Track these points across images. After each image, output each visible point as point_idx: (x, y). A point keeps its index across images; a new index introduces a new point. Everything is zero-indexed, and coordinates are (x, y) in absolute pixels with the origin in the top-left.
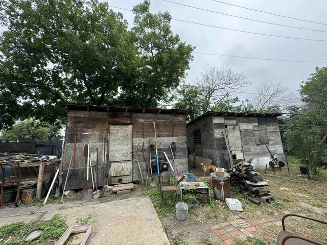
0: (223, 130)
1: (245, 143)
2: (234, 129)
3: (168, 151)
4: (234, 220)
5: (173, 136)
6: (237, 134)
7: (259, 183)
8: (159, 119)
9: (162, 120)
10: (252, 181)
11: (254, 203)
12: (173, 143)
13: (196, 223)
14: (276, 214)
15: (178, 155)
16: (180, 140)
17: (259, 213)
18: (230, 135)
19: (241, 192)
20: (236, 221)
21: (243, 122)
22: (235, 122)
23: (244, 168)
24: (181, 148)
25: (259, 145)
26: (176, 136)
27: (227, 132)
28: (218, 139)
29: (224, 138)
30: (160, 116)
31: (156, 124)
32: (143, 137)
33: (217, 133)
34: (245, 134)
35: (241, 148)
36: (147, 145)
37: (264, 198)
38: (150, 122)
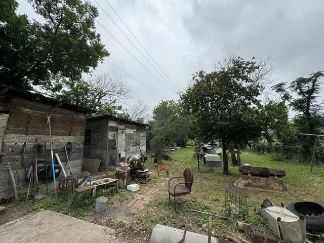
0: (115, 133)
1: (128, 144)
2: (122, 133)
3: (62, 152)
4: (137, 196)
5: (70, 135)
6: (124, 136)
7: (145, 171)
8: (55, 112)
9: (60, 115)
10: (141, 170)
11: (143, 183)
12: (69, 143)
13: (115, 209)
14: (154, 186)
15: (72, 156)
16: (76, 140)
17: (147, 188)
18: (119, 137)
19: (133, 180)
20: (139, 197)
21: (128, 128)
22: (123, 127)
23: (137, 162)
24: (77, 148)
25: (135, 146)
26: (73, 135)
27: (117, 134)
28: (110, 141)
29: (115, 140)
30: (58, 109)
31: (51, 119)
32: (26, 134)
33: (110, 135)
34: (129, 137)
35: (124, 148)
36: (30, 145)
37: (148, 179)
38: (41, 114)
